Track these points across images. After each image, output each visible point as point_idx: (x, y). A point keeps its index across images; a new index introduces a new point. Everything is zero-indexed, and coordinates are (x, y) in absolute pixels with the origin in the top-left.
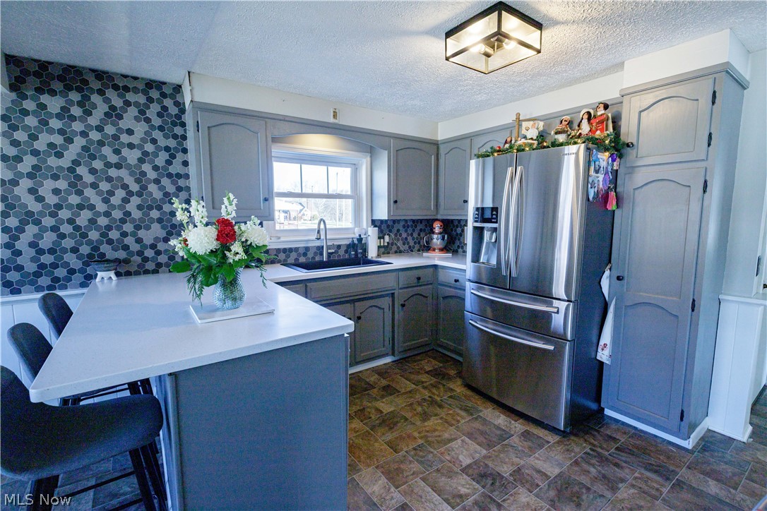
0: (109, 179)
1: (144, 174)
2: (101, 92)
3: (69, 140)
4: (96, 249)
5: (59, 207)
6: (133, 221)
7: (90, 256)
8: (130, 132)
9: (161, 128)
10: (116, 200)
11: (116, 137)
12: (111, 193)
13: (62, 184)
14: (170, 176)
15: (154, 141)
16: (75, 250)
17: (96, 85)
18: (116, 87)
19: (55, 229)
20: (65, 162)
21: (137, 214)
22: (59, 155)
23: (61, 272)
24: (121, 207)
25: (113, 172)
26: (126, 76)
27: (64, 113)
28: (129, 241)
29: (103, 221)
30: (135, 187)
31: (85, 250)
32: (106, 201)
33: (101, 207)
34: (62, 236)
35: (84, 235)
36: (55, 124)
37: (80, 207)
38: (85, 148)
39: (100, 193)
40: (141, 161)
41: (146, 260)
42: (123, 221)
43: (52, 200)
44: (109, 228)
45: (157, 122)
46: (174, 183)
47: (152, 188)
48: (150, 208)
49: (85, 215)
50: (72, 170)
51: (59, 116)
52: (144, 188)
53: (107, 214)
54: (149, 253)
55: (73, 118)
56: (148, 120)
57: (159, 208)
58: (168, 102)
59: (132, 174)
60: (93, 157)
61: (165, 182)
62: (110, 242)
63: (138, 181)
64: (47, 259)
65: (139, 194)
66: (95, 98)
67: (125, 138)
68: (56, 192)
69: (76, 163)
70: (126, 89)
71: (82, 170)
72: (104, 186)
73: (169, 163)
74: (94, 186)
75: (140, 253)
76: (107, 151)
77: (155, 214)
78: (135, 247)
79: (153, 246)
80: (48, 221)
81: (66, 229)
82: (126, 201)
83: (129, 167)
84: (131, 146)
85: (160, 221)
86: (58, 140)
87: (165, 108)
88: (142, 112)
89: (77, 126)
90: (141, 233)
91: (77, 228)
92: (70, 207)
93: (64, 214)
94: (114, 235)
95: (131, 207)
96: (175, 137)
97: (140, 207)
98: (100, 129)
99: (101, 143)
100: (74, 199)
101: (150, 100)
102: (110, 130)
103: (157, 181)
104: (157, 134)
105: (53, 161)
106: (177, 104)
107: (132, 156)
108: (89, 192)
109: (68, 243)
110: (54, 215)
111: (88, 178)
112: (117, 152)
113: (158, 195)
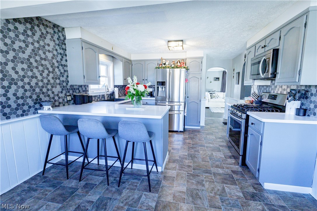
0: (42, 65)
1: (53, 64)
2: (38, 26)
3: (27, 46)
4: (38, 96)
5: (24, 77)
6: (51, 84)
7: (36, 100)
8: (49, 45)
9: (59, 45)
10: (45, 75)
11: (44, 47)
12: (43, 71)
13: (25, 66)
14: (62, 65)
15: (56, 50)
16: (31, 97)
17: (36, 22)
18: (43, 25)
19: (23, 87)
20: (26, 56)
21: (52, 81)
22: (24, 52)
23: (26, 108)
24: (47, 78)
25: (43, 62)
26: (46, 21)
27: (25, 33)
28: (50, 93)
29: (40, 84)
30: (51, 69)
31: (34, 97)
32: (41, 75)
33: (40, 78)
34: (26, 91)
35: (34, 90)
36: (22, 37)
37: (32, 77)
38: (33, 50)
39: (39, 71)
40: (53, 58)
41: (55, 101)
42: (47, 84)
43: (21, 73)
44: (43, 87)
45: (57, 42)
46: (63, 68)
47: (57, 70)
48: (56, 79)
49: (34, 81)
50: (28, 60)
51: (23, 34)
52: (54, 70)
53: (42, 81)
54: (56, 98)
55: (28, 36)
56: (54, 41)
57: (59, 79)
58: (60, 34)
59: (50, 63)
60: (36, 55)
61: (61, 67)
62: (43, 93)
63: (52, 67)
64: (20, 101)
65: (53, 73)
66: (36, 28)
67: (47, 48)
68: (23, 69)
69: (30, 56)
70: (47, 26)
71: (32, 60)
72: (41, 68)
73: (61, 60)
74: (37, 68)
75: (53, 98)
76: (41, 52)
77: (58, 81)
78: (52, 95)
79: (58, 95)
80: (20, 83)
81: (27, 87)
82: (48, 75)
83: (49, 60)
84: (49, 51)
85: (59, 84)
86: (23, 45)
87: (59, 37)
88: (52, 37)
89: (30, 40)
90: (54, 89)
91: (31, 87)
92: (28, 77)
93: (26, 80)
94: (45, 90)
95: (50, 78)
96: (63, 49)
97: (53, 78)
98: (38, 42)
99: (39, 49)
100: (30, 74)
101: (55, 32)
102: (42, 43)
103: (58, 67)
104: (57, 47)
105: (21, 55)
106: (63, 35)
107: (50, 55)
108: (35, 70)
109: (28, 94)
110: (22, 80)
111: (35, 64)
112: (44, 53)
113: (58, 73)
